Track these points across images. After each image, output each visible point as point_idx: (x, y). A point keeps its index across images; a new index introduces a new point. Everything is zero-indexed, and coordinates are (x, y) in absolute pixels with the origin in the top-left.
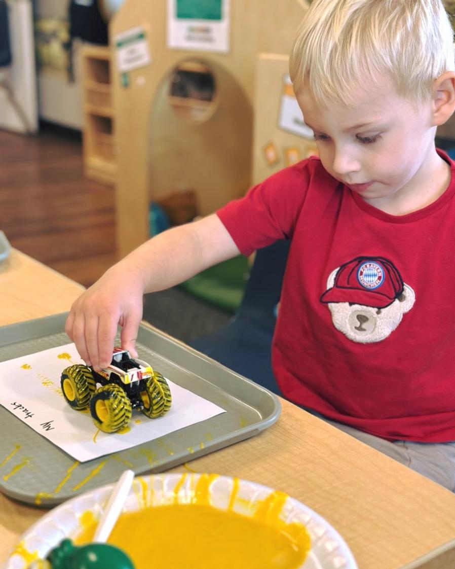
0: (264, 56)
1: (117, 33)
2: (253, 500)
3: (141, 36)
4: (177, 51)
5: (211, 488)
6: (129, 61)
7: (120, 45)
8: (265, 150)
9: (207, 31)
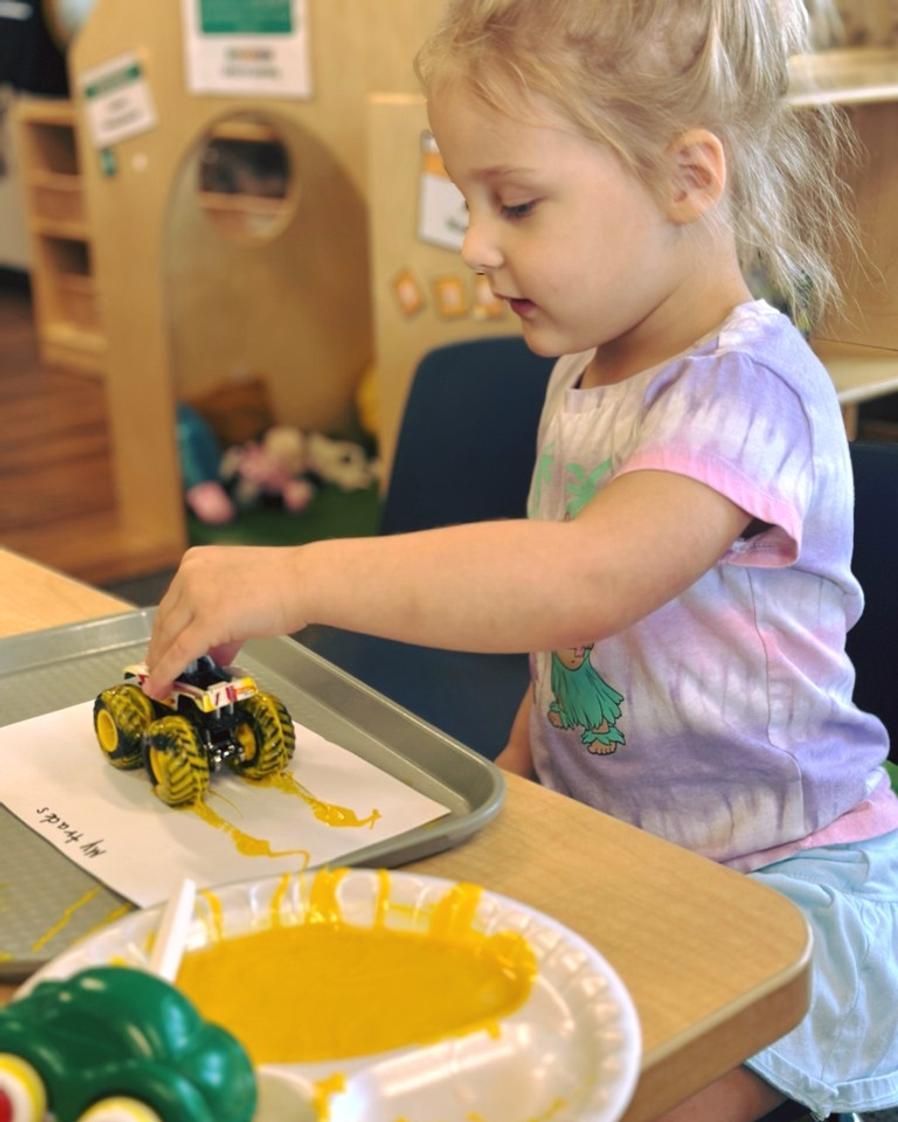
0: (380, 99)
1: (84, 71)
2: (419, 905)
3: (135, 72)
4: (209, 98)
5: (338, 893)
6: (111, 124)
7: (91, 92)
8: (396, 285)
9: (264, 55)
